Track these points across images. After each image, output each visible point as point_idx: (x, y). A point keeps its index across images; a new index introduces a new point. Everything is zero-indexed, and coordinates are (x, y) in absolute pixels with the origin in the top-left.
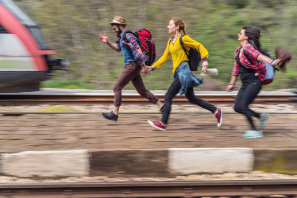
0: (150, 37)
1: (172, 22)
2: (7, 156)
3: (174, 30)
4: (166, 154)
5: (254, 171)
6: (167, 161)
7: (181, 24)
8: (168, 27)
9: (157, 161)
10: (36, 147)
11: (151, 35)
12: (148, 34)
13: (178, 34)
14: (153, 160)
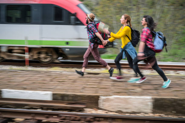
3: (124, 22)
7: (129, 19)
10: (118, 93)
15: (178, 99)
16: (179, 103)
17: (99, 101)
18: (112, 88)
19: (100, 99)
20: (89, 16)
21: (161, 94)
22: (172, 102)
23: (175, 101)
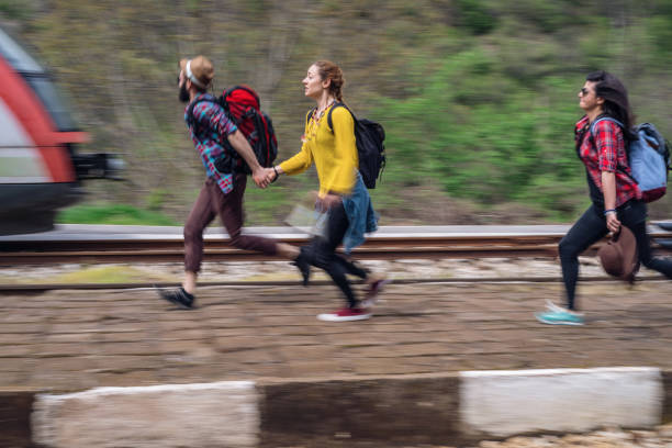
0: (256, 103)
1: (314, 70)
2: (50, 400)
3: (317, 89)
4: (453, 387)
5: (663, 424)
6: (456, 404)
7: (336, 77)
8: (305, 81)
9: (429, 404)
10: (118, 375)
11: (257, 100)
12: (250, 98)
13: (327, 99)
14: (421, 404)
15: (353, 383)
16: (359, 398)
17: (34, 414)
18: (95, 354)
19: (36, 405)
20: (192, 70)
21: (293, 364)
22: (334, 397)
23: (345, 389)
